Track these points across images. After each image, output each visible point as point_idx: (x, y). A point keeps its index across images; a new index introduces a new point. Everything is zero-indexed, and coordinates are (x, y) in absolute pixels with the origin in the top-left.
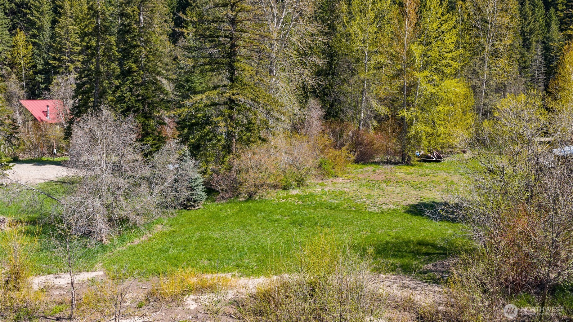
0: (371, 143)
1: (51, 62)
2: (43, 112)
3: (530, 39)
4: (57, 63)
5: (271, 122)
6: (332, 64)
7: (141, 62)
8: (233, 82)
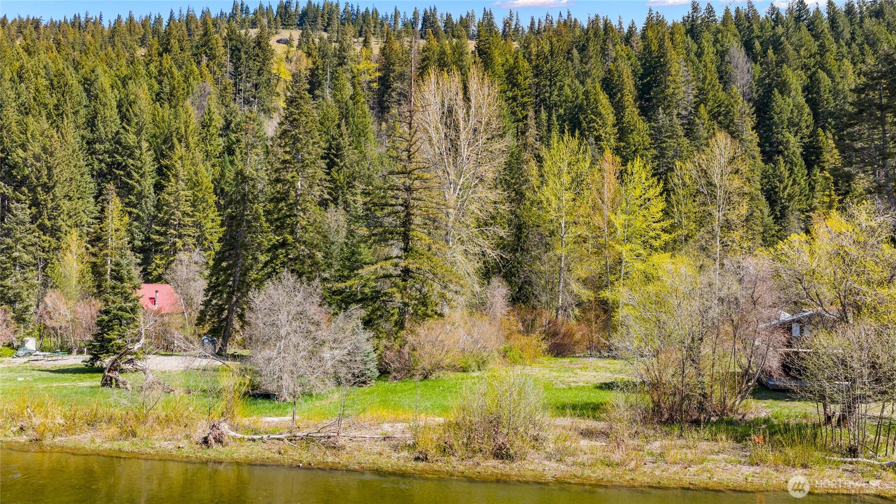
0: (569, 334)
1: (154, 237)
2: (151, 298)
3: (789, 207)
4: (162, 239)
5: (449, 295)
6: (521, 237)
7: (296, 233)
8: (408, 252)
